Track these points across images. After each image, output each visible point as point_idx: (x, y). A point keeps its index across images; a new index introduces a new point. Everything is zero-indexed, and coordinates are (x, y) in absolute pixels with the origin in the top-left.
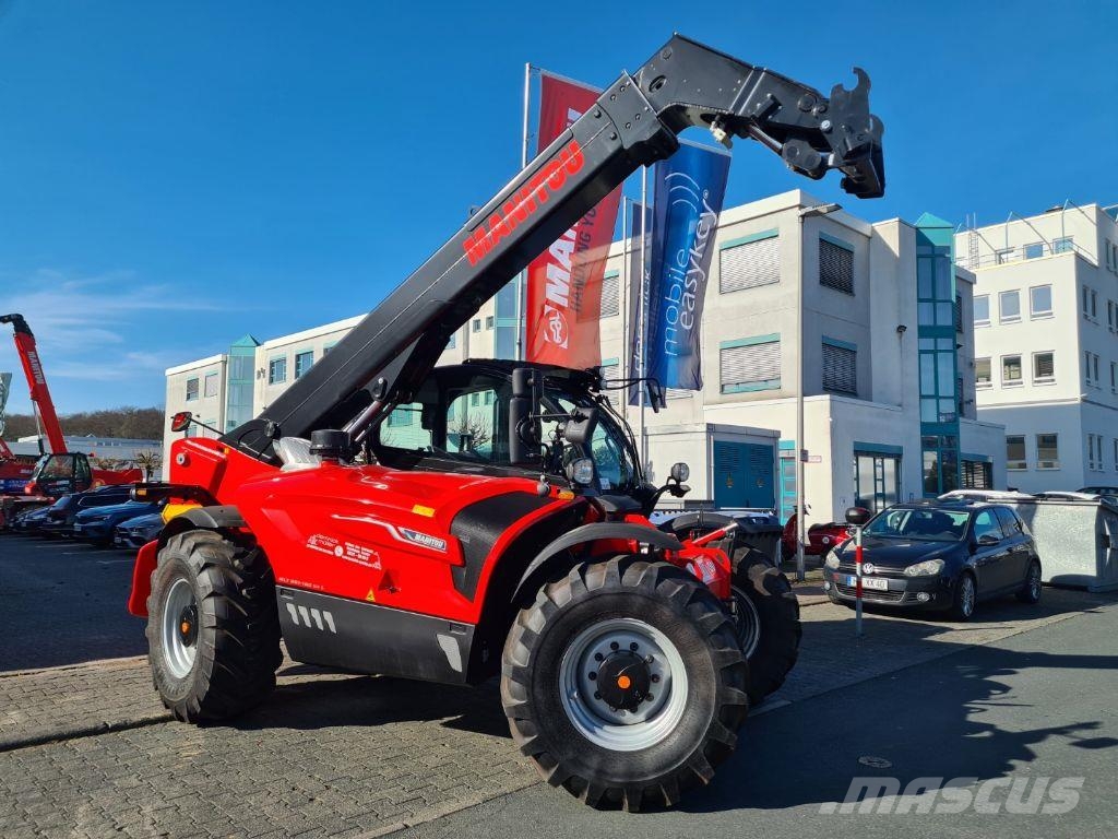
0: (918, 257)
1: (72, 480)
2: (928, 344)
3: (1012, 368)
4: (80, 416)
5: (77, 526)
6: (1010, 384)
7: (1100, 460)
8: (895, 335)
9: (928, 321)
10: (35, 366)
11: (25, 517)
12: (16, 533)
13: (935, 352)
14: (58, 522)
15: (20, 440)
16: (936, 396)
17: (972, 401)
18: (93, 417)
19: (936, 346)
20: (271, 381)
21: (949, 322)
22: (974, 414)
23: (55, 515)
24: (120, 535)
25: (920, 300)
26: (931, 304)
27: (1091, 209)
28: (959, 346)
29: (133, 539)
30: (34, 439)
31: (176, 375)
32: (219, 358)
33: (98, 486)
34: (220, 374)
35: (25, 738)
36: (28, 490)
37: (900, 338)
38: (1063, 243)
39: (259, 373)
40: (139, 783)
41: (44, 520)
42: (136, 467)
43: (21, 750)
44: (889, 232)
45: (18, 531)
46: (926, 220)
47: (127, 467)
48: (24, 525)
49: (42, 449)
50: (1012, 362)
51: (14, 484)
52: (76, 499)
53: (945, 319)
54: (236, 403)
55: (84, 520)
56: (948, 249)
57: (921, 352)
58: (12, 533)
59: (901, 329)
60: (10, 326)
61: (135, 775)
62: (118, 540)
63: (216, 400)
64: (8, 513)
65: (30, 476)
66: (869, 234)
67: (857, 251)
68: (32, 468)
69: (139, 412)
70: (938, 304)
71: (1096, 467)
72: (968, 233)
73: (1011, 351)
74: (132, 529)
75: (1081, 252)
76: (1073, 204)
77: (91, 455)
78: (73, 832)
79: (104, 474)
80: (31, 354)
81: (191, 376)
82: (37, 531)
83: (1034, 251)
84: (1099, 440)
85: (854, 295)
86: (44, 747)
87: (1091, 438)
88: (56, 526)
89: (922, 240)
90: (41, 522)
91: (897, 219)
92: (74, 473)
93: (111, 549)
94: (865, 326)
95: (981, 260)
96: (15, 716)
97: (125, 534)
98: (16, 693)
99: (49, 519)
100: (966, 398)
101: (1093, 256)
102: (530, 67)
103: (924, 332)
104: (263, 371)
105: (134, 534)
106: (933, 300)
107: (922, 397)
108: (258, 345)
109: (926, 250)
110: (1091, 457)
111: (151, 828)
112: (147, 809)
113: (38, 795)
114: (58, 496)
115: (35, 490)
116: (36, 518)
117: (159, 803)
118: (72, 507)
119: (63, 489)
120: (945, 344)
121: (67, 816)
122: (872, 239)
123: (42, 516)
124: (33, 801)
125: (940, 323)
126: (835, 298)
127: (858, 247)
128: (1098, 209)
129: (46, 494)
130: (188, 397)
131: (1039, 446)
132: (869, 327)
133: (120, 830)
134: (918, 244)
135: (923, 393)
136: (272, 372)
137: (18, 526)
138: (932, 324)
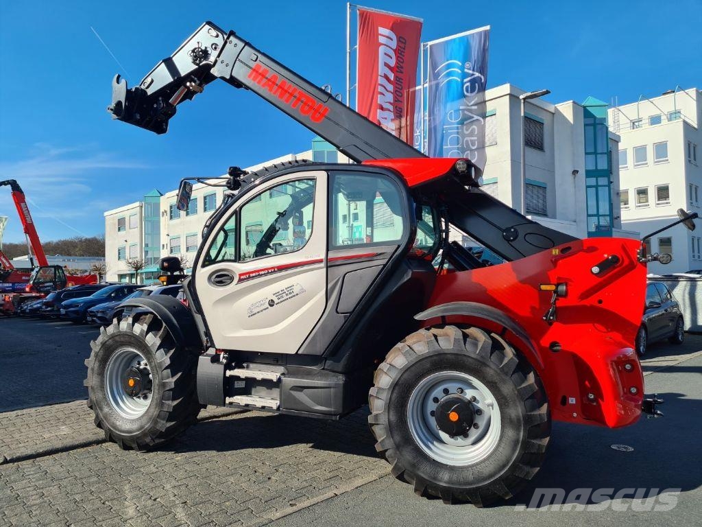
0: (585, 125)
1: (54, 282)
2: (592, 181)
3: (641, 196)
4: (49, 243)
5: (63, 311)
6: (639, 206)
7: (699, 252)
8: (571, 177)
9: (592, 167)
10: (25, 212)
11: (28, 306)
12: (21, 316)
13: (597, 187)
14: (49, 309)
15: (14, 259)
16: (598, 215)
17: (619, 217)
18: (57, 243)
19: (597, 182)
20: (171, 218)
21: (605, 167)
22: (620, 226)
23: (47, 304)
24: (91, 316)
25: (586, 153)
26: (594, 156)
27: (692, 92)
28: (612, 182)
29: (99, 318)
30: (25, 258)
31: (112, 215)
32: (137, 204)
33: (70, 286)
34: (138, 215)
35: (77, 443)
36: (27, 289)
37: (575, 178)
38: (674, 115)
39: (163, 213)
40: (157, 470)
41: (41, 308)
42: (92, 274)
43: (75, 451)
44: (566, 109)
45: (24, 315)
46: (590, 101)
47: (87, 274)
48: (28, 311)
49: (32, 264)
50: (642, 192)
51: (18, 286)
52: (60, 294)
53: (603, 165)
54: (150, 232)
55: (66, 307)
56: (605, 119)
57: (587, 187)
58: (19, 316)
59: (575, 172)
60: (9, 187)
61: (153, 465)
62: (89, 319)
63: (137, 231)
64: (16, 304)
65: (28, 281)
66: (554, 112)
67: (546, 123)
68: (29, 276)
69: (86, 239)
70: (599, 156)
71: (696, 258)
72: (613, 109)
73: (642, 185)
74: (98, 312)
75: (687, 120)
76: (681, 89)
77: (65, 267)
78: (126, 503)
79: (73, 279)
80: (22, 205)
81: (120, 216)
82: (35, 314)
83: (655, 120)
84: (698, 240)
85: (544, 151)
86: (89, 449)
87: (693, 239)
88: (48, 311)
89: (587, 114)
90: (38, 309)
91: (572, 101)
92: (55, 279)
93: (84, 324)
94: (552, 171)
95: (621, 127)
96: (64, 430)
97: (93, 314)
98: (60, 415)
99: (44, 307)
100: (615, 216)
101: (694, 122)
102: (350, 5)
103: (589, 174)
104: (166, 212)
105: (99, 315)
106: (595, 153)
107: (589, 215)
108: (162, 195)
109: (591, 121)
110: (693, 252)
111: (174, 499)
112: (168, 487)
113: (96, 479)
114: (47, 293)
115: (32, 289)
116: (35, 306)
117: (174, 483)
118: (58, 299)
119: (49, 288)
120: (603, 181)
121: (119, 491)
122: (555, 114)
123: (39, 305)
124: (93, 483)
125: (599, 168)
126: (533, 153)
127: (546, 119)
128: (697, 91)
129: (39, 291)
130: (119, 230)
131: (660, 245)
132: (554, 172)
133: (155, 500)
134: (585, 117)
135: (589, 213)
136: (171, 212)
137: (24, 312)
138: (594, 168)
